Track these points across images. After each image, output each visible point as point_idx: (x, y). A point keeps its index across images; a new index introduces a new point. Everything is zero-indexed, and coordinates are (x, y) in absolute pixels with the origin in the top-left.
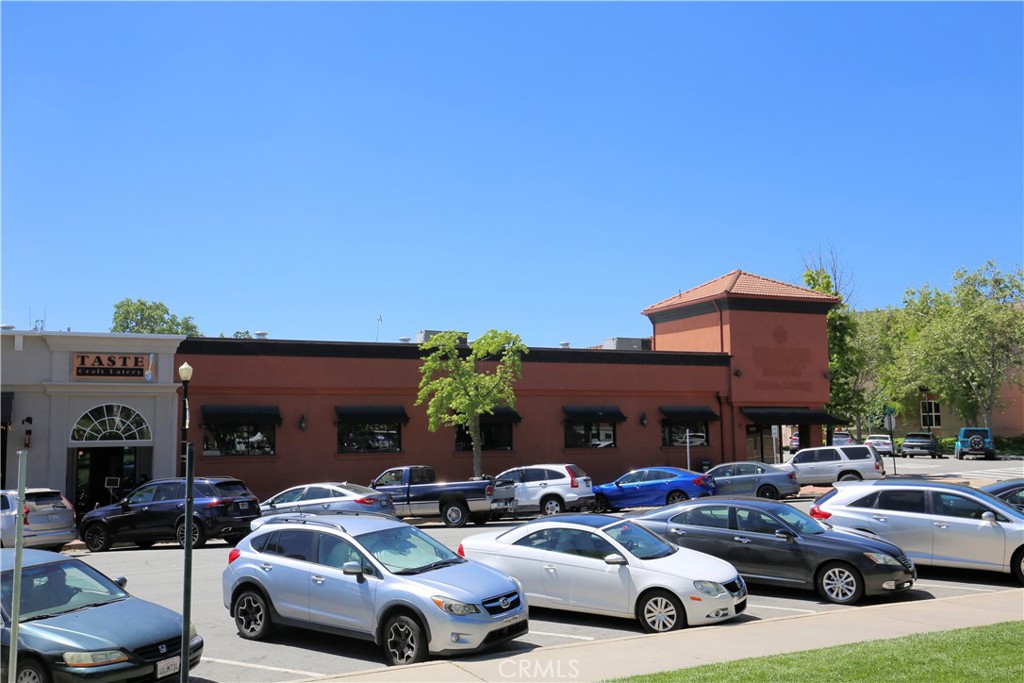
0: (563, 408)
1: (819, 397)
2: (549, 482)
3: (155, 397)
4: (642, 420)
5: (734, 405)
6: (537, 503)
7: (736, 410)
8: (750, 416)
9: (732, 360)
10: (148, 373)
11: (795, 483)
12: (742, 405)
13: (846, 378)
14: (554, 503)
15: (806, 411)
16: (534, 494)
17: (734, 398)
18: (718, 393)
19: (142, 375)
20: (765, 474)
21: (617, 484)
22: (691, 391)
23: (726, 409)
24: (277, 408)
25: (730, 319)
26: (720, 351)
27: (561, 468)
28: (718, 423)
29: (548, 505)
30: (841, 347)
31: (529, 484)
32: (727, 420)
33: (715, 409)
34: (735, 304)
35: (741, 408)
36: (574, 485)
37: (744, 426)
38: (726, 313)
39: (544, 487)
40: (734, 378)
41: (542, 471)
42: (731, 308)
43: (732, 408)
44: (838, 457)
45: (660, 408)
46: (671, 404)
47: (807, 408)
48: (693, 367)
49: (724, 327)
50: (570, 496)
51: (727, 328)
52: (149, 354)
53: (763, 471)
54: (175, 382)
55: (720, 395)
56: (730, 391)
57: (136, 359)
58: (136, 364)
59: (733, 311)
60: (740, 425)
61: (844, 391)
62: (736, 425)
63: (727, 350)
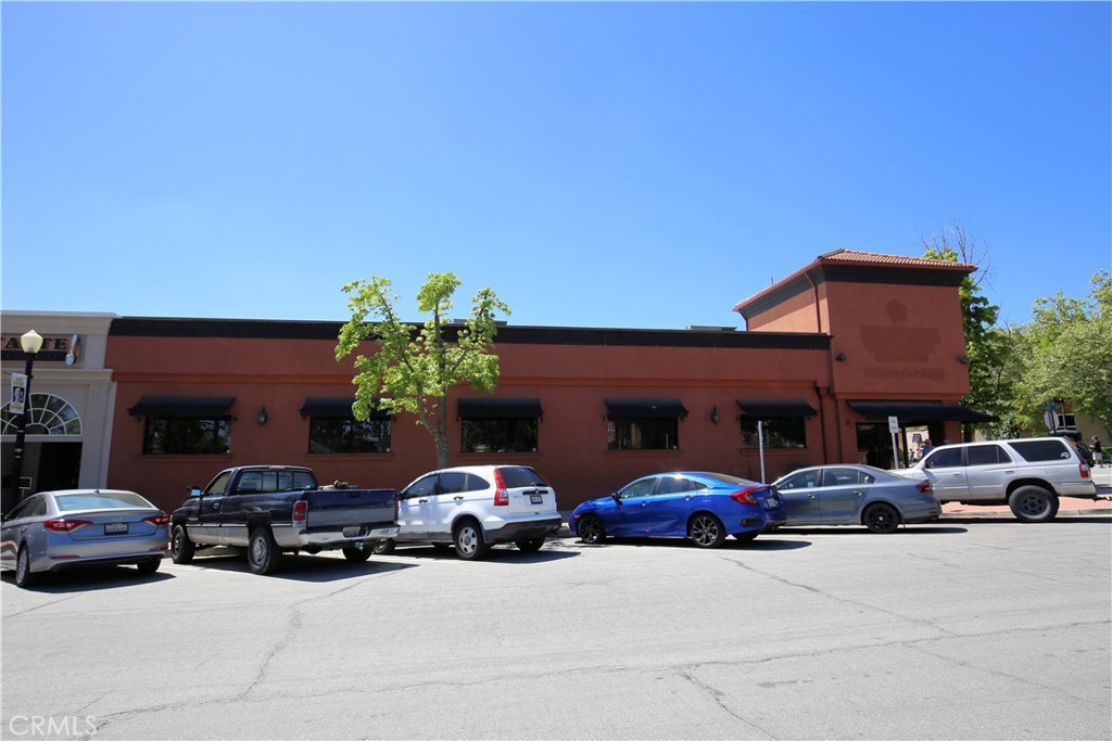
0: (606, 400)
1: (954, 388)
2: (466, 495)
3: (89, 386)
4: (713, 415)
5: (838, 397)
6: (449, 531)
7: (841, 405)
8: (861, 411)
9: (832, 341)
10: (70, 358)
11: (931, 500)
12: (847, 398)
13: (987, 370)
14: (471, 531)
15: (938, 405)
16: (445, 514)
17: (837, 389)
18: (815, 382)
19: (64, 360)
20: (875, 485)
21: (617, 499)
22: (779, 380)
23: (828, 403)
24: (234, 400)
25: (828, 290)
26: (816, 331)
27: (487, 472)
28: (817, 420)
29: (463, 536)
30: (977, 334)
31: (442, 498)
32: (829, 415)
33: (814, 403)
34: (833, 273)
35: (847, 401)
36: (500, 501)
37: (853, 423)
38: (823, 286)
39: (459, 504)
40: (836, 364)
41: (462, 475)
42: (827, 279)
43: (836, 401)
44: (1005, 458)
45: (737, 402)
46: (753, 396)
47: (940, 401)
48: (780, 351)
49: (820, 302)
50: (492, 520)
51: (824, 303)
52: (72, 335)
53: (872, 479)
54: (106, 367)
55: (819, 385)
56: (831, 380)
57: (58, 341)
58: (57, 346)
59: (832, 283)
60: (848, 423)
61: (985, 385)
62: (842, 422)
63: (826, 330)
